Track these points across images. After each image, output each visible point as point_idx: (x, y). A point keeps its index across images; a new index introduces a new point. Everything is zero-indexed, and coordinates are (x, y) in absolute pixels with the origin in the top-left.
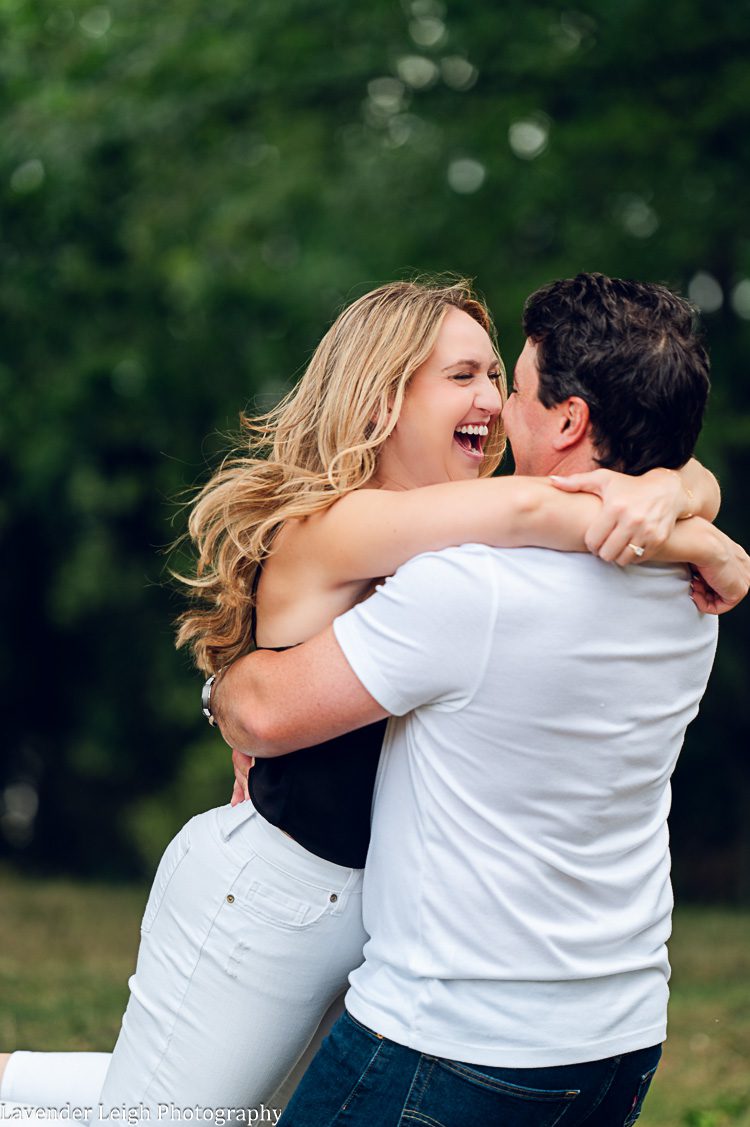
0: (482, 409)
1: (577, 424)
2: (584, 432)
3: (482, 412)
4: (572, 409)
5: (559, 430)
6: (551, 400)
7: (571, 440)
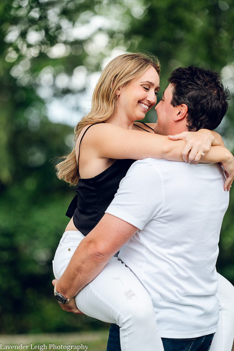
0: (149, 101)
1: (183, 113)
2: (185, 116)
3: (148, 102)
4: (182, 108)
5: (176, 115)
6: (175, 104)
7: (180, 118)
